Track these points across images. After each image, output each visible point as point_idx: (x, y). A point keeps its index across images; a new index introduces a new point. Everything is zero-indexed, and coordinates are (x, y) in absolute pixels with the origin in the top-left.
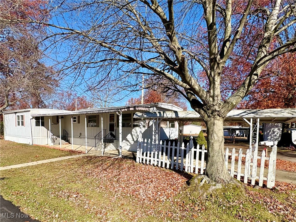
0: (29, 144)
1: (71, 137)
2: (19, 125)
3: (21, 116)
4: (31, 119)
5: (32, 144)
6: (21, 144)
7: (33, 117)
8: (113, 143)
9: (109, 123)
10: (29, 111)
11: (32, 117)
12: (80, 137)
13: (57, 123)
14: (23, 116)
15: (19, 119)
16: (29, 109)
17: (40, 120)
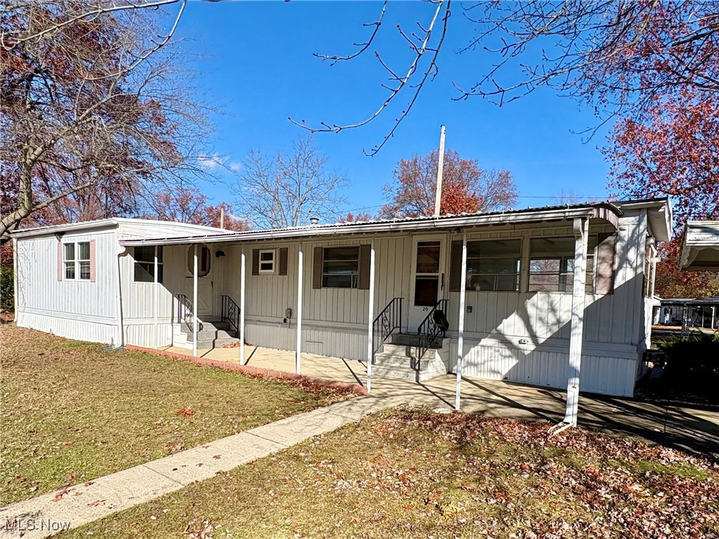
0: (110, 343)
1: (297, 324)
2: (70, 275)
3: (81, 244)
4: (119, 255)
5: (123, 345)
6: (84, 343)
7: (128, 250)
8: (441, 349)
9: (414, 274)
10: (114, 226)
11: (124, 249)
12: (285, 321)
13: (204, 272)
14: (89, 243)
15: (71, 254)
16: (114, 220)
17: (156, 259)
